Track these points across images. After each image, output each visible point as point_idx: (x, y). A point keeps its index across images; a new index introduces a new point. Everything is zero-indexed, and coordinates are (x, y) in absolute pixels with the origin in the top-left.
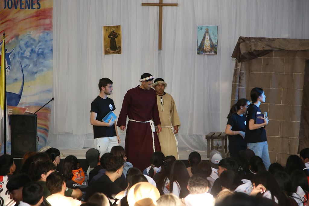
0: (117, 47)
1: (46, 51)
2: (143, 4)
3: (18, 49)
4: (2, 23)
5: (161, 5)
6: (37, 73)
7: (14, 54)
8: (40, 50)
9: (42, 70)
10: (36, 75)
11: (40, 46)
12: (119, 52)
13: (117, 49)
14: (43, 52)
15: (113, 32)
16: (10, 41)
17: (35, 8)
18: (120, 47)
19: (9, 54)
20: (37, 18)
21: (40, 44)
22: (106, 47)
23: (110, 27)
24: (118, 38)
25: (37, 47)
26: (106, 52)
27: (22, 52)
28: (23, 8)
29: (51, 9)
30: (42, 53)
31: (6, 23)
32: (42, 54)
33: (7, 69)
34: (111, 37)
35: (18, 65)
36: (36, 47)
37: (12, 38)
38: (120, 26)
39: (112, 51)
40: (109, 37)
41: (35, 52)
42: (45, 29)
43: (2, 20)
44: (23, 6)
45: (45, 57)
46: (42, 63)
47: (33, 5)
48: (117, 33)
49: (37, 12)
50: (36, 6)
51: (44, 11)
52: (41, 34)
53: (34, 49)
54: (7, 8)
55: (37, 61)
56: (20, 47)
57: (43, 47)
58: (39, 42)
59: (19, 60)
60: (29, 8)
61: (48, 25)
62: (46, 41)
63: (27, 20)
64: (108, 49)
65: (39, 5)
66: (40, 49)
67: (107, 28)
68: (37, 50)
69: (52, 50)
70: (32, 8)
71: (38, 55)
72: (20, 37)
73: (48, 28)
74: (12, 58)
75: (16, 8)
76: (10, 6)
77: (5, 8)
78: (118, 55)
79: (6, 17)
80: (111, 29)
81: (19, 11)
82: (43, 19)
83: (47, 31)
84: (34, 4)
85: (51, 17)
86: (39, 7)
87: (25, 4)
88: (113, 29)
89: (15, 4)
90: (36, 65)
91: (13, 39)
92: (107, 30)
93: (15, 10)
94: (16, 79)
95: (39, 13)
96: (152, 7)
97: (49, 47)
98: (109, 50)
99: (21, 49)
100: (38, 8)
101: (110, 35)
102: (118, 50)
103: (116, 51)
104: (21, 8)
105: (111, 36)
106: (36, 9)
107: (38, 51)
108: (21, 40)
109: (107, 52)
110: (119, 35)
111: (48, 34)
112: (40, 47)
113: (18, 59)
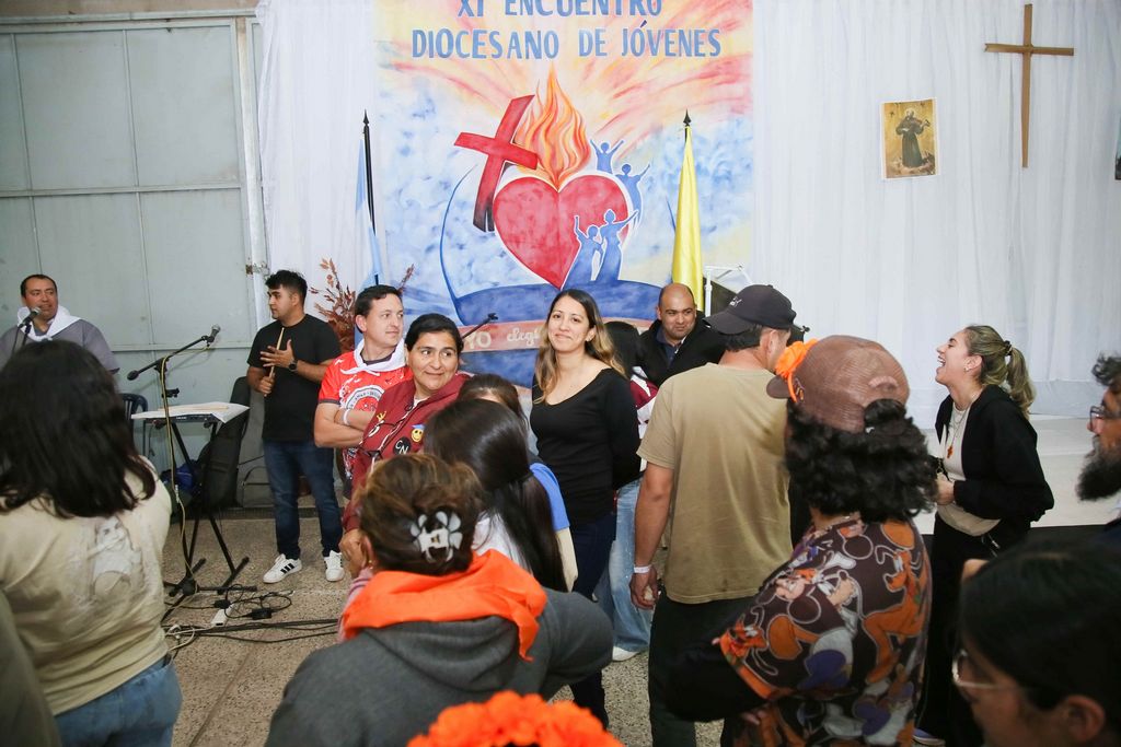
0: (923, 157)
1: (737, 170)
2: (989, 47)
3: (661, 166)
4: (618, 95)
5: (1027, 50)
6: (714, 229)
7: (651, 179)
8: (723, 167)
9: (729, 222)
10: (713, 234)
11: (721, 155)
12: (930, 170)
13: (924, 162)
14: (729, 172)
15: (911, 118)
16: (640, 144)
17: (704, 55)
18: (931, 158)
19: (638, 178)
20: (710, 79)
21: (722, 150)
22: (889, 157)
23: (902, 105)
24: (924, 132)
25: (713, 160)
26: (892, 172)
27: (671, 172)
28: (674, 55)
29: (748, 56)
30: (728, 176)
31: (628, 95)
32: (728, 178)
33: (632, 220)
34: (904, 132)
35: (661, 207)
36: (709, 158)
37: (645, 135)
38: (931, 101)
39: (906, 169)
40: (899, 133)
41: (706, 172)
42: (733, 110)
43: (616, 86)
44: (672, 49)
45: (733, 187)
46: (729, 202)
47: (700, 46)
48: (921, 122)
49: (709, 64)
50: (706, 48)
51: (729, 62)
52: (725, 124)
53: (703, 166)
54: (630, 53)
55: (712, 197)
56: (666, 158)
57: (729, 158)
58: (718, 145)
59: (664, 193)
60: (689, 55)
61: (739, 99)
62: (736, 142)
63: (684, 86)
64: (895, 163)
65: (715, 43)
66: (721, 163)
67: (893, 108)
68: (711, 167)
69: (748, 166)
70: (697, 54)
71: (717, 179)
72: (665, 133)
73: (739, 107)
74: (645, 188)
75: (654, 53)
76: (638, 50)
77: (623, 54)
78: (927, 178)
79: (628, 78)
80: (903, 111)
81: (660, 63)
82: (728, 82)
83: (737, 116)
84: (702, 43)
85: (748, 76)
86: (714, 51)
87: (677, 40)
88: (910, 110)
89: (651, 43)
90: (711, 208)
91: (648, 139)
92: (892, 113)
93: (652, 59)
94: (656, 248)
95: (718, 68)
96: (1007, 55)
97: (742, 159)
98: (899, 165)
99: (669, 164)
100: (712, 54)
101: (902, 126)
102: (927, 165)
103: (921, 168)
104: (668, 54)
105: (906, 130)
106: (708, 56)
107: (716, 171)
108: (669, 139)
109: (894, 170)
110: (928, 124)
111: (739, 123)
112: (722, 159)
113: (660, 191)
